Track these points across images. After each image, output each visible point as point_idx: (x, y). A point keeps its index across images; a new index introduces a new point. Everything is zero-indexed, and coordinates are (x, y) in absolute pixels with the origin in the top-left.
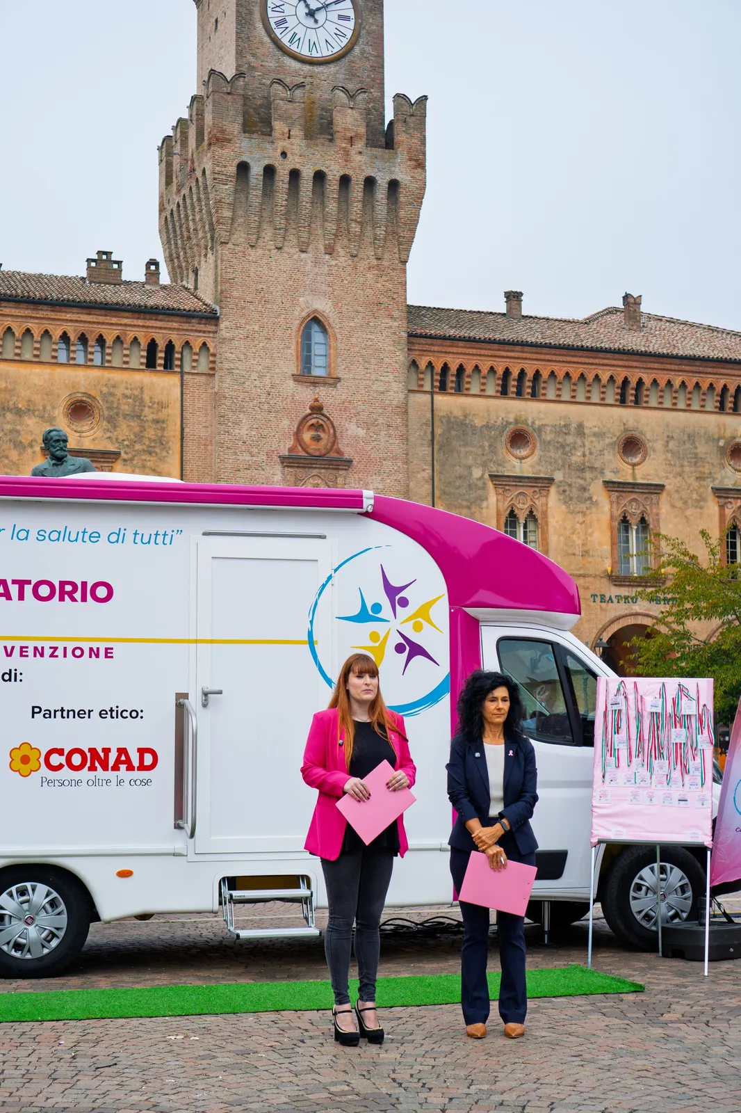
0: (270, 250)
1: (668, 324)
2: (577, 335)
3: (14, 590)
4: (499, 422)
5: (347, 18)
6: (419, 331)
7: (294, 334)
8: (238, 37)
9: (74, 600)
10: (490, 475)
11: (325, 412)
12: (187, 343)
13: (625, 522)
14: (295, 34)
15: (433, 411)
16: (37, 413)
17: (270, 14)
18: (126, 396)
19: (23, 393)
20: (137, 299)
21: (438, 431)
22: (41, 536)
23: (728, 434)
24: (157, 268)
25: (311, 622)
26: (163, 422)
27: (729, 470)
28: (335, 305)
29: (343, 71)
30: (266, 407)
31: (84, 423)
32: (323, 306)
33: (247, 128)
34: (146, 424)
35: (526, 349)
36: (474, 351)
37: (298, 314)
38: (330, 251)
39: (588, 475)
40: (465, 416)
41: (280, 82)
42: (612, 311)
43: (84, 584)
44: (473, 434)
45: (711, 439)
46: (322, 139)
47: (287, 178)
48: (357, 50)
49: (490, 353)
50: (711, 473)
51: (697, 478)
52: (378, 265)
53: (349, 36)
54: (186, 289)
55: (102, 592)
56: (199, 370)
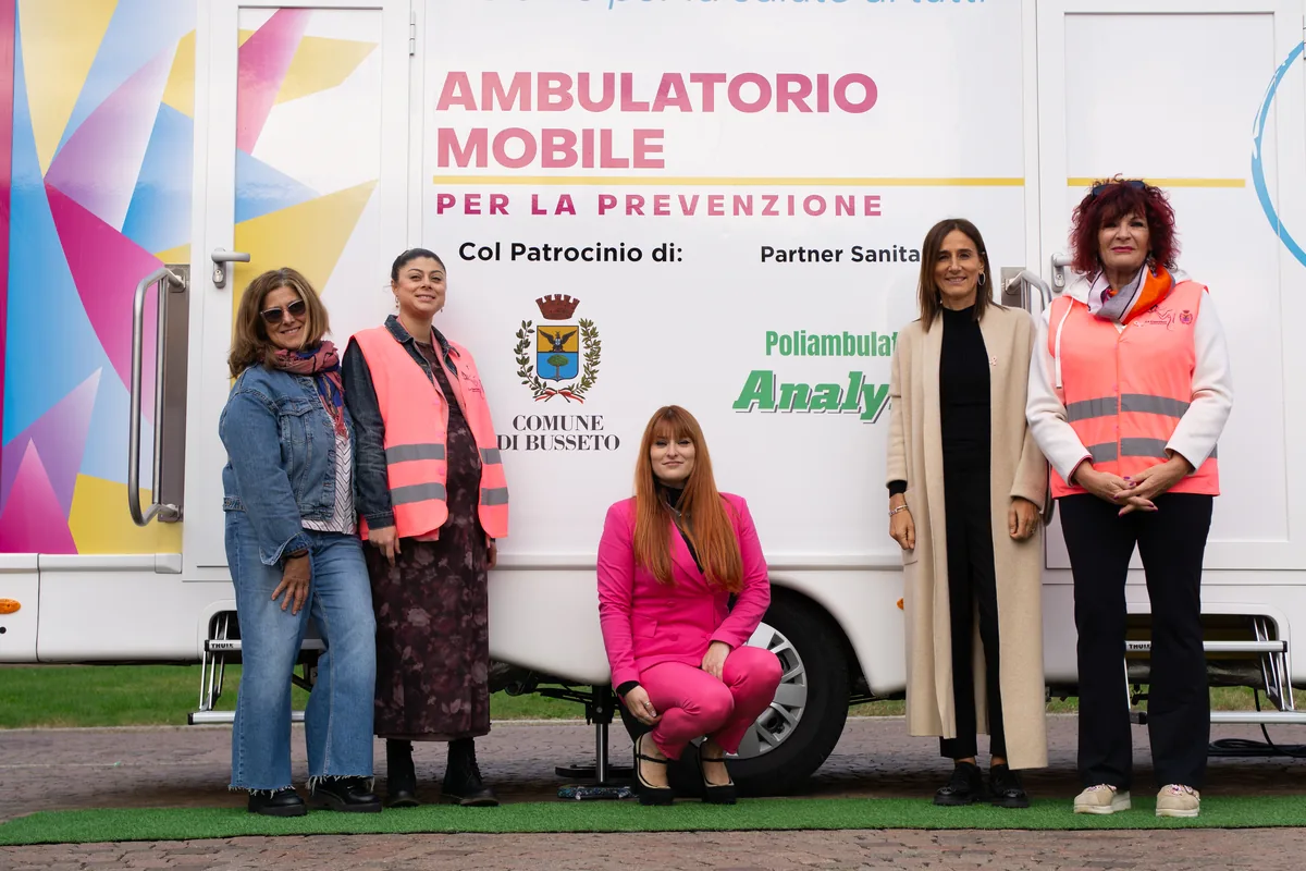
3: (695, 91)
9: (805, 108)
25: (1258, 141)
43: (823, 79)
55: (855, 93)
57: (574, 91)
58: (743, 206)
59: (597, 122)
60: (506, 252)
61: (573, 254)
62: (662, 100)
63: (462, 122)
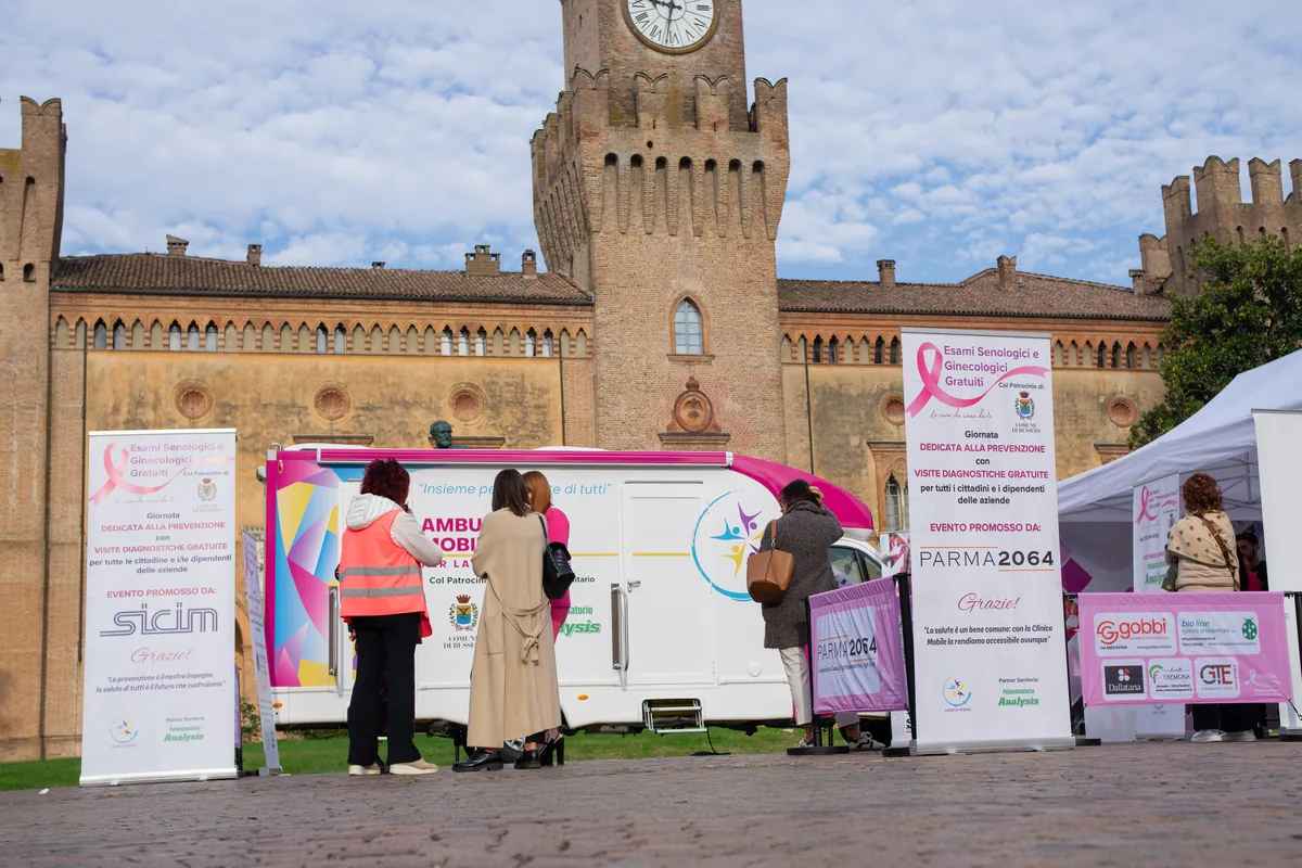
0: (640, 236)
1: (1047, 282)
2: (951, 300)
4: (874, 390)
5: (705, 8)
6: (790, 306)
7: (667, 316)
8: (602, 34)
10: (868, 444)
11: (701, 389)
12: (565, 329)
14: (656, 27)
15: (807, 382)
16: (423, 405)
17: (631, 9)
18: (509, 385)
19: (410, 387)
20: (517, 290)
21: (814, 402)
23: (1108, 390)
24: (534, 259)
25: (694, 542)
26: (544, 407)
27: (1111, 426)
28: (706, 285)
29: (704, 59)
30: (642, 387)
31: (469, 412)
32: (695, 287)
33: (613, 122)
34: (529, 410)
35: (898, 316)
36: (846, 322)
37: (670, 296)
38: (699, 233)
40: (841, 386)
41: (643, 74)
42: (988, 273)
44: (849, 403)
45: (1090, 396)
46: (688, 127)
47: (654, 166)
48: (717, 37)
49: (861, 323)
50: (1092, 430)
51: (1078, 436)
52: (746, 244)
53: (709, 25)
54: (562, 276)
56: (577, 355)
57: (468, 525)
60: (446, 580)
61: (468, 581)
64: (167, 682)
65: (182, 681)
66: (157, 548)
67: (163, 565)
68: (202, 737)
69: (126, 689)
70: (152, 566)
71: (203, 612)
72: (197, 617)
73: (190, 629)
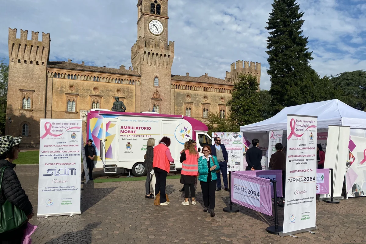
0: (149, 66)
1: (212, 78)
2: (198, 80)
3: (139, 128)
4: (185, 93)
5: (162, 28)
6: (173, 79)
7: (153, 79)
8: (144, 31)
9: (146, 129)
10: (184, 102)
11: (158, 92)
12: (136, 80)
13: (204, 110)
14: (153, 30)
15: (175, 92)
17: (149, 27)
18: (126, 89)
19: (110, 88)
20: (128, 73)
21: (176, 95)
22: (142, 121)
23: (221, 96)
24: (131, 68)
26: (132, 93)
27: (221, 101)
28: (160, 75)
29: (161, 37)
30: (148, 91)
31: (119, 93)
32: (158, 75)
33: (146, 46)
34: (129, 93)
35: (189, 82)
36: (181, 82)
37: (154, 76)
38: (159, 66)
39: (199, 102)
40: (180, 93)
41: (151, 38)
42: (203, 76)
43: (147, 127)
44: (181, 95)
45: (218, 96)
46: (158, 48)
47: (152, 54)
48: (163, 33)
49: (184, 83)
50: (218, 102)
51: (216, 103)
52: (166, 69)
53: (162, 31)
54: (136, 71)
55: (149, 128)
56: (138, 84)
57: (130, 128)
58: (142, 136)
59: (132, 130)
60: (125, 139)
61: (130, 139)
62: (136, 129)
63: (122, 130)
64: (62, 189)
65: (66, 188)
66: (60, 152)
67: (61, 156)
68: (71, 203)
69: (50, 190)
70: (58, 157)
71: (72, 169)
72: (70, 171)
73: (68, 174)
